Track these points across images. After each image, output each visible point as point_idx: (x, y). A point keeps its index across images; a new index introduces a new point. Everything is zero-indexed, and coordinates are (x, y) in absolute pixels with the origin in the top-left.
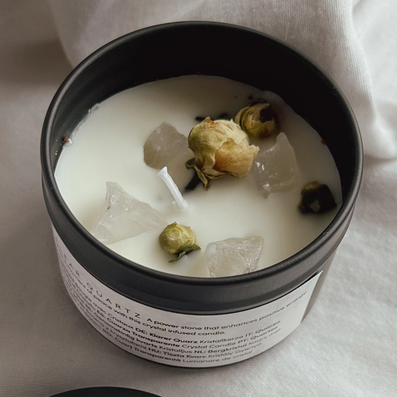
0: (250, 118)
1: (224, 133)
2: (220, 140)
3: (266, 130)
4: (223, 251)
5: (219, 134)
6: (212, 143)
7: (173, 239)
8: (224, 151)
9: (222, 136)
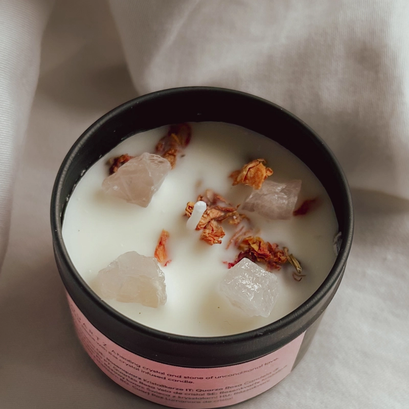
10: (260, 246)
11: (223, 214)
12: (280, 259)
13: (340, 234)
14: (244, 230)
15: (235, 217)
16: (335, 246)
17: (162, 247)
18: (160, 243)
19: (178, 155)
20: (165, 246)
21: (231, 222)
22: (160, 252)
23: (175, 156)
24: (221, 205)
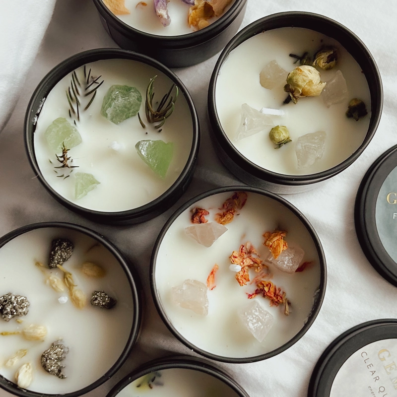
0: (322, 61)
1: (307, 77)
2: (305, 81)
3: (330, 66)
4: (305, 148)
5: (304, 77)
6: (300, 83)
7: (277, 138)
8: (307, 87)
9: (306, 78)
10: (269, 289)
11: (252, 263)
12: (279, 301)
13: (318, 291)
14: (263, 275)
15: (259, 268)
16: (313, 299)
17: (213, 275)
18: (212, 272)
19: (235, 214)
20: (215, 275)
21: (256, 270)
22: (211, 279)
23: (233, 215)
24: (253, 256)
